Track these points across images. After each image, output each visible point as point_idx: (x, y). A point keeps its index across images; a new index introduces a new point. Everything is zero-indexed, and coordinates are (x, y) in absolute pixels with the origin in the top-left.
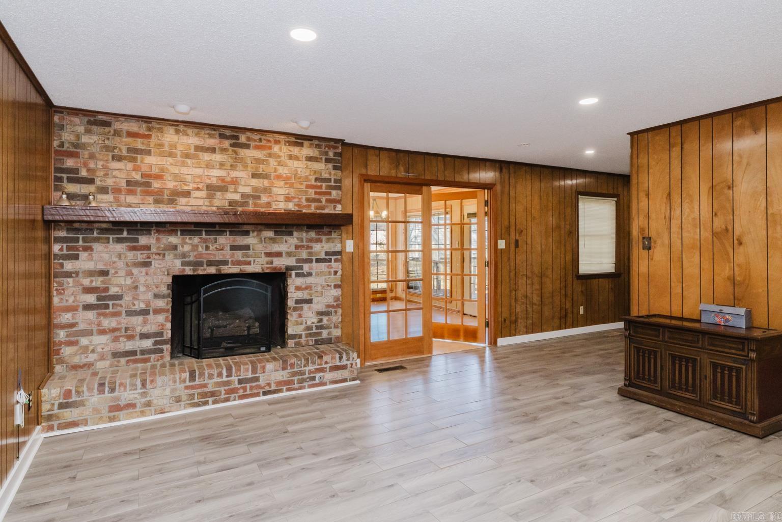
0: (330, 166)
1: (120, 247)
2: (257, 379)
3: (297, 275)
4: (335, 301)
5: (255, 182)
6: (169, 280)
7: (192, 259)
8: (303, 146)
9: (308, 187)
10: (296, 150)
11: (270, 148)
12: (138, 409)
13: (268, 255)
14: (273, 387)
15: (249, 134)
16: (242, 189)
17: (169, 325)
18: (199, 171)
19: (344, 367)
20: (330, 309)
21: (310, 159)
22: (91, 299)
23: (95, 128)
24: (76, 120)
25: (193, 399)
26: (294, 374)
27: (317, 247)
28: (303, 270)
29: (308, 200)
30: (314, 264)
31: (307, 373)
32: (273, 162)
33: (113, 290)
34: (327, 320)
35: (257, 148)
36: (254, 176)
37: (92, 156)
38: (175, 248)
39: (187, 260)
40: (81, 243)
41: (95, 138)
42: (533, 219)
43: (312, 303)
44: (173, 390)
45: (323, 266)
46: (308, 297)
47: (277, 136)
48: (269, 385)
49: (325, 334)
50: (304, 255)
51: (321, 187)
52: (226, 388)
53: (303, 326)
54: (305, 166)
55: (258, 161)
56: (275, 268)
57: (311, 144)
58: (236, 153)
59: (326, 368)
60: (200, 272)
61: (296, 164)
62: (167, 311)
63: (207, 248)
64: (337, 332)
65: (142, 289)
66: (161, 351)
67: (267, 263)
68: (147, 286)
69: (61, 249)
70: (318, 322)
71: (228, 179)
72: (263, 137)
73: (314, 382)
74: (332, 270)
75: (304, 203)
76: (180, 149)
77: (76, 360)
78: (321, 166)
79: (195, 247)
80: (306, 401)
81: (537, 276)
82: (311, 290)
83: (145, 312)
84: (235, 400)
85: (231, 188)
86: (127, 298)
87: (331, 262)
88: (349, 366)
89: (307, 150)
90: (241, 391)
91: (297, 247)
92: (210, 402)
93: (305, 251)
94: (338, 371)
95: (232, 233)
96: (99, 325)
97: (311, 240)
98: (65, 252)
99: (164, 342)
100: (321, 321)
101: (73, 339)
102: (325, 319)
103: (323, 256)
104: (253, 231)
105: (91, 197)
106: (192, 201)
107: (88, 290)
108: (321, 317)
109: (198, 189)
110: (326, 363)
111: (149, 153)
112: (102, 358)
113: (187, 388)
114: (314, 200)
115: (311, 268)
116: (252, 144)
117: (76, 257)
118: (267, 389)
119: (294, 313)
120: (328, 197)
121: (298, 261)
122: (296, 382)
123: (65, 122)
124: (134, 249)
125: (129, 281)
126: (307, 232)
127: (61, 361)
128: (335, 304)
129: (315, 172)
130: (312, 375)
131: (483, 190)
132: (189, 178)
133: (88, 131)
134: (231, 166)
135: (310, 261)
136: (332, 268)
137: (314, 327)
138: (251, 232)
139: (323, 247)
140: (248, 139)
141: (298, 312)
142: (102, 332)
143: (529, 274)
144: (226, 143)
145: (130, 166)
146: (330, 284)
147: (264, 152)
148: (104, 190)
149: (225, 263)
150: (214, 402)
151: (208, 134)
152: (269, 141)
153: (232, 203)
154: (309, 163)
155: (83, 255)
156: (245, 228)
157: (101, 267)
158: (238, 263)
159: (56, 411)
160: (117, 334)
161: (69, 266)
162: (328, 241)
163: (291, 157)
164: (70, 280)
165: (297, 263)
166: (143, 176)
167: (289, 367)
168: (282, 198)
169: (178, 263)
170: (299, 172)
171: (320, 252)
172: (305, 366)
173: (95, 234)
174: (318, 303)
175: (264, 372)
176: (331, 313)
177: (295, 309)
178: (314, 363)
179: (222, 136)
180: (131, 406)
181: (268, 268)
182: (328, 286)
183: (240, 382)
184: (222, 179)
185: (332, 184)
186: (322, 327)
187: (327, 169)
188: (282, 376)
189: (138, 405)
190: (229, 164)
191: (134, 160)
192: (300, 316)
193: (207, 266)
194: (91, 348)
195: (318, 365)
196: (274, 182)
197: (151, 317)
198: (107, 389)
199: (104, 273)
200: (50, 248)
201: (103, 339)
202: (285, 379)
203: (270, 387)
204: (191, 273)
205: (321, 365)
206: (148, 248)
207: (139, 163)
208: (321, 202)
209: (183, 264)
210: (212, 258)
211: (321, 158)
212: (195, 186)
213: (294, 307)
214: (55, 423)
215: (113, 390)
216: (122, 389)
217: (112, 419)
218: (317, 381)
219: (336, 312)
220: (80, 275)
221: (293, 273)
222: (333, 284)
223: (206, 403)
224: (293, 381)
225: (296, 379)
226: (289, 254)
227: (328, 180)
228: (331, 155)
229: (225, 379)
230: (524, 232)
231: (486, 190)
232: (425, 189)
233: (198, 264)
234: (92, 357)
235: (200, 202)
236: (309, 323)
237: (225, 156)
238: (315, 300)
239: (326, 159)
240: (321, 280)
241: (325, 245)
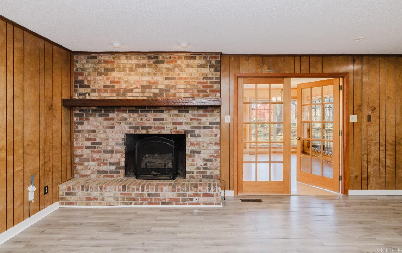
0: (213, 69)
1: (101, 119)
2: (158, 195)
3: (192, 136)
4: (215, 153)
5: (167, 82)
6: (123, 136)
7: (134, 125)
8: (195, 59)
9: (199, 83)
10: (191, 62)
11: (176, 62)
12: (98, 201)
13: (174, 124)
14: (167, 201)
15: (164, 55)
16: (160, 87)
17: (123, 160)
18: (137, 78)
19: (212, 195)
20: (212, 158)
21: (200, 66)
22: (88, 144)
23: (91, 61)
24: (83, 57)
25: (124, 200)
26: (180, 195)
27: (204, 120)
28: (195, 133)
30: (202, 130)
31: (188, 195)
32: (177, 70)
33: (98, 140)
34: (210, 165)
35: (168, 62)
36: (167, 79)
37: (89, 74)
38: (125, 119)
39: (131, 126)
40: (85, 116)
41: (90, 65)
42: (388, 98)
43: (201, 153)
44: (115, 194)
45: (208, 131)
46: (198, 150)
47: (180, 55)
48: (165, 199)
49: (209, 173)
50: (196, 124)
51: (206, 83)
52: (141, 197)
53: (195, 167)
54: (197, 71)
55: (169, 70)
56: (178, 132)
57: (200, 57)
58: (156, 66)
59: (200, 194)
60: (138, 133)
61: (191, 70)
62: (122, 152)
63: (141, 119)
64: (216, 172)
65: (110, 140)
66: (119, 172)
67: (174, 129)
68: (113, 139)
69: (77, 120)
70: (204, 165)
71: (152, 81)
72: (171, 56)
73: (192, 202)
74: (214, 134)
75: (196, 93)
76: (128, 66)
77: (83, 172)
78: (206, 70)
79: (135, 119)
80: (180, 213)
81: (391, 144)
82: (200, 145)
83: (111, 152)
84: (146, 205)
85: (154, 86)
86: (104, 144)
87: (213, 129)
88: (215, 195)
89: (198, 61)
90: (149, 200)
91: (191, 119)
92: (133, 204)
93: (196, 122)
94: (208, 197)
95: (154, 111)
96: (92, 156)
97: (200, 115)
98: (78, 121)
99: (120, 168)
100: (206, 164)
101: (81, 162)
102: (209, 164)
103: (207, 125)
104: (166, 110)
105: (87, 94)
106: (134, 94)
107: (88, 139)
108: (206, 162)
109: (137, 88)
110: (200, 191)
111: (113, 70)
112: (93, 173)
113: (121, 194)
114: (202, 91)
115: (200, 132)
116: (166, 60)
117: (82, 123)
118: (164, 201)
119: (189, 159)
120: (211, 89)
121: (192, 128)
122: (181, 200)
123: (78, 59)
124: (106, 119)
125: (105, 136)
126: (198, 110)
127: (77, 172)
128: (215, 155)
129: (203, 74)
130: (191, 197)
131: (338, 79)
132: (132, 82)
133: (88, 62)
134: (154, 74)
135: (200, 128)
136: (213, 132)
137: (202, 168)
138: (165, 111)
139: (207, 120)
140: (163, 58)
141: (192, 158)
142: (93, 160)
143: (382, 142)
144: (152, 61)
145: (105, 78)
146: (212, 142)
147: (172, 65)
148: (94, 91)
149: (150, 128)
150: (135, 204)
151: (143, 58)
152: (175, 58)
153: (154, 94)
154: (199, 69)
155: (86, 122)
156: (162, 108)
157: (93, 128)
158: (157, 128)
159: (65, 196)
160: (99, 162)
161: (80, 127)
162: (211, 116)
163: (188, 66)
164: (80, 134)
165: (191, 129)
166: (111, 82)
167: (177, 191)
168: (182, 91)
169: (127, 127)
170: (193, 75)
171: (206, 123)
172: (186, 191)
173: (90, 112)
174: (204, 153)
175: (162, 192)
176: (213, 160)
177: (190, 156)
178: (192, 190)
179: (150, 58)
180: (95, 199)
181: (174, 131)
182: (211, 143)
183: (149, 195)
184: (149, 82)
185: (214, 80)
186: (206, 168)
187: (211, 71)
188: (173, 195)
189: (99, 199)
190: (153, 73)
191: (106, 74)
192: (193, 160)
193: (141, 129)
194: (89, 167)
195: (195, 192)
196: (178, 81)
197: (114, 154)
198: (85, 189)
199: (94, 131)
200: (72, 119)
201: (93, 164)
202: (174, 197)
203: (166, 201)
204: (133, 133)
205: (197, 192)
206: (113, 119)
207: (109, 76)
208: (207, 92)
209: (130, 128)
210: (144, 125)
211: (207, 65)
212: (135, 86)
213: (189, 155)
214: (64, 202)
215: (87, 190)
216: (92, 190)
217: (87, 204)
218: (194, 201)
219: (216, 160)
220: (84, 132)
221: (189, 135)
222: (214, 142)
223: (131, 204)
224: (178, 200)
225: (181, 198)
226: (187, 124)
227: (211, 78)
228: (213, 62)
229: (141, 192)
230: (378, 109)
231: (341, 78)
232: (285, 80)
233: (137, 128)
234: (89, 172)
235: (138, 95)
236: (199, 165)
237: (151, 69)
238: (202, 152)
239: (210, 65)
240: (206, 140)
241: (209, 119)
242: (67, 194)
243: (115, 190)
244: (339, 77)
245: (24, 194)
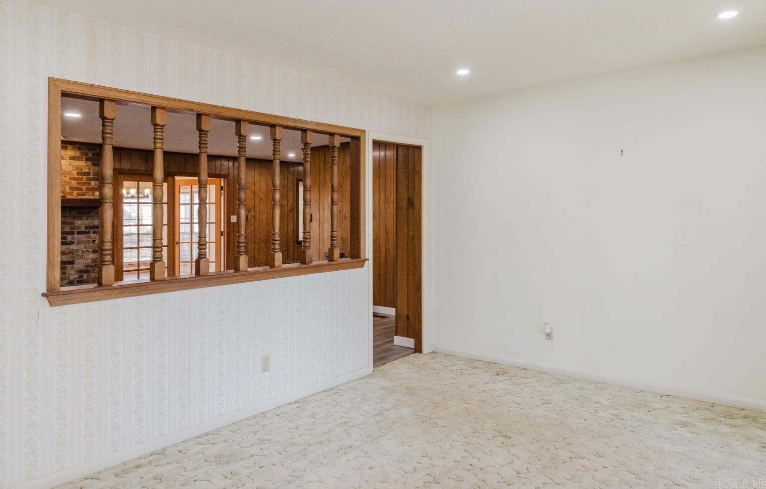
0: (89, 163)
3: (62, 243)
4: (92, 263)
8: (67, 149)
20: (89, 268)
21: (72, 158)
27: (78, 223)
28: (66, 239)
29: (71, 188)
30: (76, 236)
34: (86, 276)
42: (260, 199)
43: (74, 264)
45: (83, 237)
46: (71, 259)
51: (82, 179)
54: (69, 164)
57: (73, 148)
70: (79, 278)
74: (91, 240)
75: (68, 191)
78: (82, 163)
81: (263, 242)
82: (73, 254)
87: (90, 233)
89: (71, 152)
91: (62, 223)
93: (68, 226)
97: (75, 218)
100: (81, 276)
102: (85, 276)
103: (83, 229)
108: (81, 274)
114: (77, 189)
115: (73, 238)
128: (93, 264)
129: (77, 168)
135: (73, 233)
136: (90, 238)
139: (83, 223)
143: (257, 241)
146: (89, 250)
154: (72, 161)
162: (87, 218)
170: (64, 168)
171: (81, 226)
174: (79, 264)
176: (90, 271)
182: (88, 251)
185: (92, 176)
186: (82, 282)
187: (87, 166)
208: (82, 190)
211: (82, 158)
219: (94, 270)
222: (91, 250)
227: (88, 174)
228: (90, 155)
230: (253, 210)
231: (222, 179)
232: (170, 178)
236: (71, 278)
238: (77, 261)
239: (86, 158)
240: (82, 247)
241: (85, 221)
244: (221, 178)
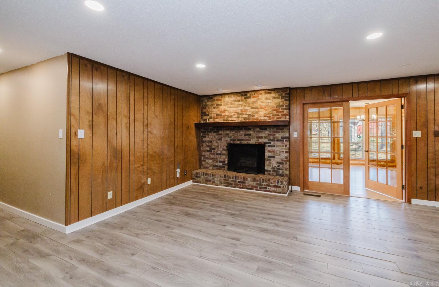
0: (283, 100)
1: (214, 134)
2: (244, 183)
3: (269, 146)
4: (285, 159)
5: (252, 110)
6: (226, 145)
7: (233, 138)
8: (271, 93)
9: (274, 110)
10: (268, 96)
11: (258, 96)
12: (211, 183)
13: (257, 137)
14: (250, 187)
15: (250, 93)
16: (248, 113)
17: (226, 159)
18: (235, 109)
19: (280, 187)
21: (274, 98)
22: (208, 149)
23: (210, 100)
24: (205, 98)
25: (225, 184)
26: (258, 184)
27: (277, 135)
28: (271, 144)
29: (273, 115)
30: (276, 142)
31: (263, 185)
32: (259, 102)
33: (213, 147)
34: (282, 166)
35: (253, 97)
36: (253, 108)
37: (209, 108)
38: (228, 134)
39: (231, 138)
40: (206, 133)
41: (209, 103)
43: (275, 158)
44: (220, 179)
45: (280, 143)
46: (273, 156)
47: (261, 92)
48: (249, 186)
49: (281, 172)
50: (271, 138)
51: (279, 109)
52: (235, 183)
53: (271, 167)
54: (272, 102)
55: (254, 102)
56: (260, 143)
57: (274, 92)
58: (246, 100)
59: (271, 185)
60: (235, 143)
61: (268, 101)
62: (226, 155)
63: (237, 135)
64: (287, 172)
65: (220, 147)
66: (224, 167)
67: (257, 141)
68: (221, 146)
69: (202, 135)
70: (278, 166)
71: (244, 110)
72: (255, 93)
73: (266, 190)
74: (284, 145)
75: (272, 117)
76: (230, 102)
77: (206, 166)
78: (279, 100)
79: (233, 134)
82: (274, 152)
83: (220, 154)
84: (237, 188)
85: (245, 113)
86: (216, 149)
87: (284, 141)
88: (282, 187)
89: (273, 95)
90: (239, 185)
91: (269, 135)
92: (230, 186)
93: (272, 136)
94: (277, 188)
95: (245, 130)
96: (210, 156)
97: (275, 132)
98: (203, 135)
99: (225, 165)
100: (279, 166)
101: (205, 159)
102: (281, 166)
103: (280, 138)
104: (252, 129)
105: (207, 120)
106: (233, 119)
107: (208, 146)
108: (279, 164)
109: (234, 115)
110: (271, 183)
111: (221, 105)
112: (211, 167)
113: (223, 180)
114: (276, 115)
115: (274, 144)
116: (252, 96)
117: (205, 137)
118: (248, 187)
119: (267, 161)
120: (282, 113)
121: (269, 140)
122: (259, 187)
123: (203, 99)
124: (217, 135)
125: (217, 145)
126: (273, 128)
127: (202, 166)
130: (265, 187)
132: (232, 111)
133: (208, 101)
134: (245, 105)
135: (274, 140)
136: (284, 144)
137: (276, 168)
138: (251, 129)
139: (280, 135)
140: (250, 95)
141: (269, 161)
142: (211, 159)
144: (243, 98)
145: (217, 109)
146: (283, 151)
147: (256, 99)
148: (211, 118)
149: (242, 140)
150: (231, 187)
151: (238, 96)
152: (258, 94)
153: (245, 118)
154: (274, 100)
155: (207, 136)
156: (250, 127)
157: (210, 140)
158: (247, 140)
159: (195, 178)
160: (214, 160)
161: (204, 139)
162: (282, 132)
163: (266, 99)
164: (204, 143)
165: (268, 141)
166: (220, 112)
167: (256, 181)
168: (262, 115)
169: (229, 139)
170: (270, 104)
171: (278, 137)
172: (262, 182)
173: (209, 130)
174: (278, 158)
175: (247, 181)
176: (284, 163)
177: (268, 160)
178: (266, 182)
179: (242, 95)
180: (210, 181)
181: (257, 142)
182: (282, 151)
183: (239, 182)
184: (241, 110)
185: (285, 107)
186: (279, 169)
188: (254, 184)
189: (212, 181)
190: (244, 105)
191: (218, 108)
192: (270, 163)
193: (237, 141)
194: (208, 163)
195: (268, 183)
196: (260, 109)
197: (222, 156)
198: (205, 174)
199: (211, 142)
200: (200, 134)
201: (210, 161)
202: (254, 185)
203: (249, 187)
204: (232, 143)
205: (269, 183)
206: (221, 134)
207: (219, 108)
208: (279, 116)
209: (230, 140)
210: (239, 138)
211: (279, 97)
212: (234, 114)
213: (267, 159)
214: (195, 181)
215: (206, 175)
216: (208, 176)
217: (206, 184)
218: (267, 189)
219: (286, 163)
220: (206, 142)
221: (267, 145)
222: (284, 151)
223: (229, 186)
224: (257, 187)
225: (259, 186)
226: (265, 138)
227: (282, 106)
228: (284, 95)
229: (234, 180)
232: (344, 103)
233: (234, 140)
234: (208, 166)
235: (235, 119)
236: (274, 166)
237: (243, 102)
238: (276, 157)
239: (281, 97)
240: (279, 149)
241: (281, 134)
242: (197, 177)
243: (220, 177)
244: (401, 98)
245: (175, 173)
